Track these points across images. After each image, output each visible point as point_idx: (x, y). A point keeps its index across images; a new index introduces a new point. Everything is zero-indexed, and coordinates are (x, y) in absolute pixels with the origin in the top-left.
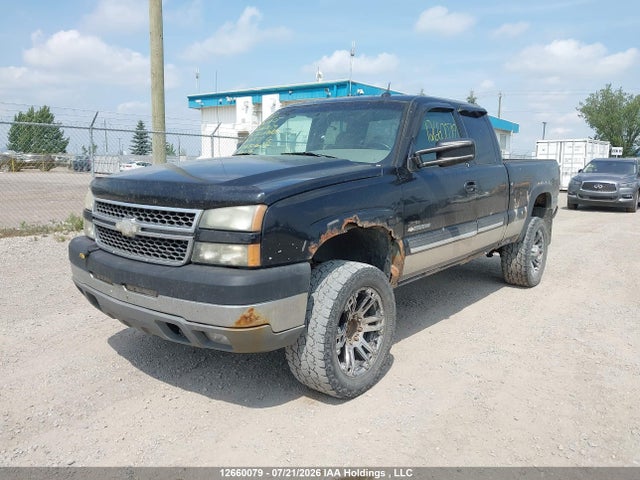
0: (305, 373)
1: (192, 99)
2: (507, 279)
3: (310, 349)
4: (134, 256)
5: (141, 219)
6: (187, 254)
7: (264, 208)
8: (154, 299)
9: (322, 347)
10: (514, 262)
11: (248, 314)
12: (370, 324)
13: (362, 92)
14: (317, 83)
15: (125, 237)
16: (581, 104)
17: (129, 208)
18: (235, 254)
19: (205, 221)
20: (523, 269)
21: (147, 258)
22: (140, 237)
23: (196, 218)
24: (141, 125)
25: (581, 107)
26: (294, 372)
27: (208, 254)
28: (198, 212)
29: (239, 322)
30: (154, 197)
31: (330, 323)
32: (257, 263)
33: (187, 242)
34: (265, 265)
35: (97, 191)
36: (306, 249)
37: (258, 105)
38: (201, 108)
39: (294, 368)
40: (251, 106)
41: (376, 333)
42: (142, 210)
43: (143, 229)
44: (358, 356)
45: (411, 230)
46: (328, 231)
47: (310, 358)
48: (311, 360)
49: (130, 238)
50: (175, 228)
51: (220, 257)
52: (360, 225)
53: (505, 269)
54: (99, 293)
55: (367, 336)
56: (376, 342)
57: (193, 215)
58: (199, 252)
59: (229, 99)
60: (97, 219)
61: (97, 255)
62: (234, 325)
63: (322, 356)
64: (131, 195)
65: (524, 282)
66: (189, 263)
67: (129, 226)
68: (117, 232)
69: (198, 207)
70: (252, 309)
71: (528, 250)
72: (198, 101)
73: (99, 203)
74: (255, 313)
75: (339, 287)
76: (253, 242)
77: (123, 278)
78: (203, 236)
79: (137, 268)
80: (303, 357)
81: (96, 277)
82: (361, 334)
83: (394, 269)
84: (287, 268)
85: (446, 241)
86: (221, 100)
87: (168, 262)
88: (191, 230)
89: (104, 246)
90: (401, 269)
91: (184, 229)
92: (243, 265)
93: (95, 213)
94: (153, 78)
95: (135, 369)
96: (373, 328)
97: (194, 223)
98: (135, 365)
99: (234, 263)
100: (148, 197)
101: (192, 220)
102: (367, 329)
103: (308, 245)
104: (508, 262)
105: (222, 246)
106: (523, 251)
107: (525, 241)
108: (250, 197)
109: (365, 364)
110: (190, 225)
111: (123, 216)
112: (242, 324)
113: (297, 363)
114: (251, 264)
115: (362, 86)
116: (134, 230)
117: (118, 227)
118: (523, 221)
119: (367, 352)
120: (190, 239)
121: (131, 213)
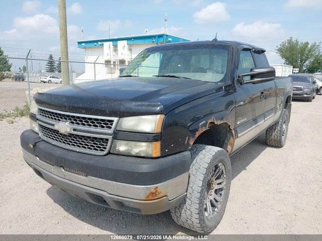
0: (184, 220)
1: (80, 43)
2: (269, 143)
3: (188, 207)
4: (68, 147)
5: (72, 123)
6: (108, 148)
7: (163, 116)
8: (85, 178)
9: (197, 206)
10: (274, 134)
11: (154, 191)
12: (218, 184)
13: (171, 40)
14: (145, 35)
15: (61, 134)
16: (277, 47)
17: (64, 115)
18: (142, 148)
19: (121, 125)
20: (279, 138)
21: (77, 149)
22: (73, 135)
23: (114, 124)
24: (51, 57)
25: (277, 48)
26: (175, 219)
27: (122, 147)
28: (115, 119)
29: (148, 197)
30: (83, 108)
31: (202, 190)
32: (158, 155)
33: (107, 140)
34: (163, 156)
35: (39, 102)
36: (188, 142)
37: (116, 46)
38: (85, 48)
39: (175, 217)
40: (112, 47)
41: (221, 189)
42: (73, 117)
43: (74, 130)
44: (213, 205)
45: (238, 123)
46: (200, 129)
47: (188, 212)
48: (189, 214)
49: (64, 135)
50: (99, 130)
51: (131, 150)
52: (216, 123)
53: (268, 138)
54: (42, 170)
55: (216, 191)
56: (221, 195)
57: (112, 121)
58: (115, 146)
59: (100, 43)
60: (40, 120)
61: (41, 145)
62: (145, 199)
63: (197, 211)
64: (65, 107)
65: (278, 145)
66: (109, 153)
67: (64, 127)
68: (56, 130)
69: (115, 116)
70: (157, 187)
71: (281, 127)
72: (83, 44)
73: (42, 110)
74: (159, 190)
75: (206, 166)
76: (156, 140)
77: (61, 163)
78: (118, 136)
79: (71, 157)
80: (183, 211)
81: (40, 159)
82: (213, 191)
83: (229, 148)
84: (177, 156)
85: (252, 127)
86: (95, 44)
87: (93, 152)
88: (111, 131)
89: (45, 138)
90: (232, 148)
91: (106, 130)
92: (149, 156)
93: (38, 117)
94: (60, 31)
95: (66, 213)
96: (220, 186)
97: (113, 126)
98: (66, 210)
99: (142, 155)
100: (79, 108)
101: (112, 124)
102: (216, 187)
103: (189, 139)
104: (270, 134)
105: (133, 143)
106: (279, 128)
107: (280, 123)
108: (153, 109)
109: (216, 209)
110: (110, 128)
111: (59, 120)
112: (150, 198)
113: (178, 215)
114: (154, 155)
115: (171, 37)
116: (68, 130)
117: (56, 128)
118: (281, 111)
119: (216, 201)
120: (110, 138)
121: (66, 119)
